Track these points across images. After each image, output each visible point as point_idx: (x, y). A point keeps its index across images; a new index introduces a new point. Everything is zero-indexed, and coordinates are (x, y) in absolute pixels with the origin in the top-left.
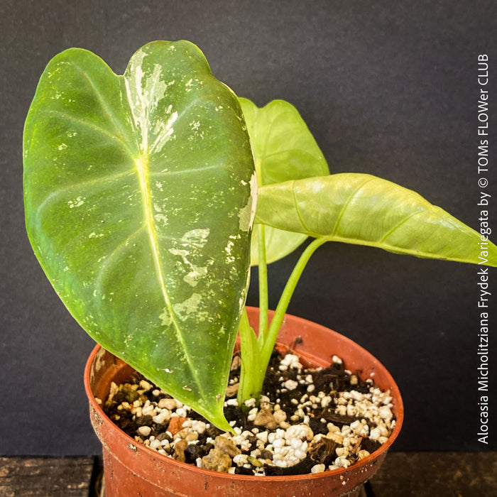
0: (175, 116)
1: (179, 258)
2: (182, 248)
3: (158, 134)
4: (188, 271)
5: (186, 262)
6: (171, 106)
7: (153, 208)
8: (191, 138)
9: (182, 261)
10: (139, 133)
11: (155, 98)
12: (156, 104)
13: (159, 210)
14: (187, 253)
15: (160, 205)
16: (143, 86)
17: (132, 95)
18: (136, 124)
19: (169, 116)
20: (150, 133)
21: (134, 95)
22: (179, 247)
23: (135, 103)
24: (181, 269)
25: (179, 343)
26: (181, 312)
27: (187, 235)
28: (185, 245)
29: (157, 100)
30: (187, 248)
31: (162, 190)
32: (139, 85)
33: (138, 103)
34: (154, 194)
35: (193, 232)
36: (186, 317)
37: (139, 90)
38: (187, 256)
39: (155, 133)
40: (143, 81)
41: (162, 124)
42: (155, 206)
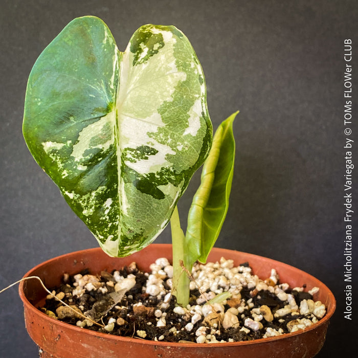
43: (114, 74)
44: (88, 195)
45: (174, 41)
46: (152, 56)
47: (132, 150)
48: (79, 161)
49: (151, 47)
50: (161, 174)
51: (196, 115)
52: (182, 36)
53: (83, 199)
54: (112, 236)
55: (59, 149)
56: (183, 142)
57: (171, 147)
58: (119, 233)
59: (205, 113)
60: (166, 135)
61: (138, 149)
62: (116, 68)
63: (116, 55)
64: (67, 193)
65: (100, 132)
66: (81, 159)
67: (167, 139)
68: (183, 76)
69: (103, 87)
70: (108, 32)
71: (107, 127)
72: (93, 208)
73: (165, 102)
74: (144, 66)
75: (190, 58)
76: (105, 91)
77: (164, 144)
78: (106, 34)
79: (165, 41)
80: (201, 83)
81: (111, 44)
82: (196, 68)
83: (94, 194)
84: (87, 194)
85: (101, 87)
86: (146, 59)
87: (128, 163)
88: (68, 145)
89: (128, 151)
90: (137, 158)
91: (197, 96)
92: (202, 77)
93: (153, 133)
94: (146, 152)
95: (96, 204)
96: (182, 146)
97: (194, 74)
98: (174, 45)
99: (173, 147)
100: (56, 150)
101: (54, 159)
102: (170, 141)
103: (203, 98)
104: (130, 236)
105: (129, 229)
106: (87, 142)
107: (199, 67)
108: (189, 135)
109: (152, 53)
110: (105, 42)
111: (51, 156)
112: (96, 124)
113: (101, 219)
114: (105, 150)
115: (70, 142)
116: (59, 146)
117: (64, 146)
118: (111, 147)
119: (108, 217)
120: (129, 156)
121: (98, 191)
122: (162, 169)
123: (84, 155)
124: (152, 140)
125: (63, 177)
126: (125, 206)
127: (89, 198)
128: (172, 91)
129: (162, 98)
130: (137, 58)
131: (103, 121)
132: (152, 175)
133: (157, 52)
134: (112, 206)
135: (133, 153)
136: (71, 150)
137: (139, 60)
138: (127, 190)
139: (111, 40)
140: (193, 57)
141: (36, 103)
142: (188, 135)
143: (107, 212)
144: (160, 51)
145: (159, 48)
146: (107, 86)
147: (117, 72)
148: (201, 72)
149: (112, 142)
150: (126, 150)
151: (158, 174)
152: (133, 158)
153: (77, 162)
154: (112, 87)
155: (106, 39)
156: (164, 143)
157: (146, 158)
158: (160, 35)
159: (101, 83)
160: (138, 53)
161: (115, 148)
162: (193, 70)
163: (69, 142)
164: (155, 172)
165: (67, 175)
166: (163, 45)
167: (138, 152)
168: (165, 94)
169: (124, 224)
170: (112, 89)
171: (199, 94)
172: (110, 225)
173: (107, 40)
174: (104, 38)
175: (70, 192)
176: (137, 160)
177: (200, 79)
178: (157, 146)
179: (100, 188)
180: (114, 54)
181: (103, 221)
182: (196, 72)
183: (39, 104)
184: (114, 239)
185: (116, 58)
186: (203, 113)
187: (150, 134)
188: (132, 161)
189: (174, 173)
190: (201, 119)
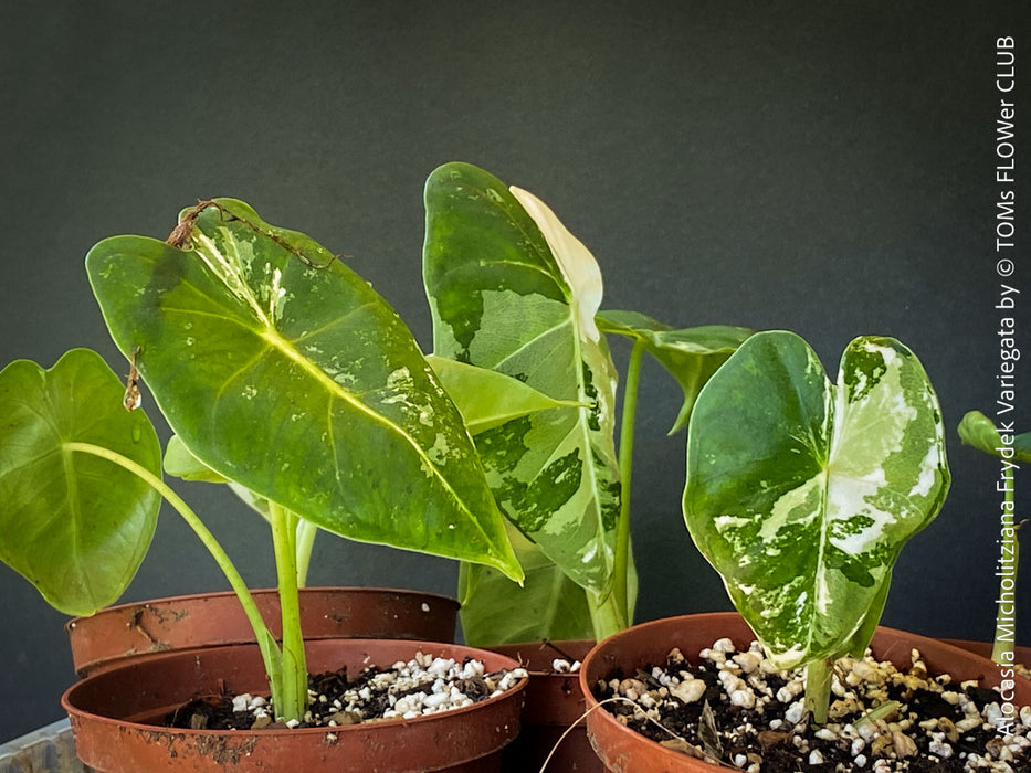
0: (278, 274)
1: (400, 404)
2: (396, 394)
3: (269, 299)
4: (419, 413)
5: (411, 405)
6: (268, 265)
7: (325, 372)
8: (315, 288)
9: (407, 406)
10: (249, 304)
11: (245, 262)
12: (249, 267)
13: (334, 372)
14: (405, 396)
15: (332, 366)
16: (223, 253)
17: (215, 266)
18: (239, 296)
19: (271, 276)
20: (259, 301)
21: (218, 265)
22: (390, 394)
23: (224, 275)
24: (410, 413)
25: (449, 492)
26: (438, 457)
27: (390, 380)
28: (396, 390)
29: (249, 262)
30: (401, 392)
31: (321, 352)
32: (217, 254)
33: (228, 274)
34: (313, 360)
35: (394, 374)
36: (445, 460)
37: (221, 259)
38: (407, 400)
39: (265, 300)
40: (219, 247)
41: (268, 287)
42: (327, 370)
43: (826, 417)
44: (778, 591)
45: (900, 362)
46: (872, 387)
47: (842, 522)
48: (769, 542)
49: (870, 375)
50: (875, 553)
51: (929, 468)
52: (910, 354)
53: (768, 595)
54: (800, 645)
55: (740, 526)
56: (907, 505)
57: (893, 513)
58: (809, 639)
59: (943, 465)
60: (887, 498)
61: (850, 521)
62: (830, 410)
63: (828, 391)
64: (742, 587)
65: (804, 501)
66: (773, 541)
67: (888, 504)
68: (913, 414)
69: (811, 437)
70: (813, 356)
71: (813, 494)
72: (781, 607)
73: (892, 453)
74: (863, 403)
75: (922, 386)
76: (814, 442)
77: (885, 510)
78: (810, 359)
79: (887, 363)
80: (937, 421)
81: (818, 373)
82: (929, 400)
83: (786, 588)
84: (776, 588)
85: (808, 438)
86: (865, 393)
87: (834, 541)
88: (756, 521)
89: (836, 524)
90: (848, 532)
91: (932, 440)
92: (939, 413)
93: (871, 497)
94: (859, 522)
95: (787, 602)
96: (907, 511)
97: (927, 409)
98: (900, 369)
99: (895, 513)
100: (735, 528)
101: (730, 540)
102: (892, 505)
103: (941, 444)
104: (823, 642)
105: (825, 634)
106: (784, 516)
107: (934, 398)
108: (918, 496)
109: (873, 382)
110: (809, 371)
111: (725, 536)
112: (799, 489)
113: (790, 621)
114: (807, 526)
115: (760, 516)
116: (741, 522)
117: (750, 523)
118: (815, 519)
119: (799, 619)
120: (836, 531)
121: (793, 583)
122: (877, 545)
123: (777, 535)
124: (869, 506)
125: (741, 565)
126: (823, 601)
127: (778, 594)
128: (901, 436)
129: (888, 448)
130: (852, 392)
131: (809, 485)
132: (865, 555)
133: (878, 381)
134: (806, 602)
135: (842, 526)
136: (758, 527)
137: (856, 395)
138: (827, 578)
139: (819, 370)
140: (926, 385)
141: (708, 460)
142: (915, 496)
143: (798, 612)
144: (882, 378)
145: (881, 374)
146: (817, 436)
147: (832, 416)
148: (936, 406)
149: (816, 514)
150: (833, 522)
151: (873, 553)
152: (842, 534)
153: (767, 544)
154: (824, 437)
155: (810, 366)
156: (883, 510)
157: (860, 532)
158: (879, 354)
159: (807, 431)
160: (854, 385)
161: (821, 520)
162: (925, 403)
163: (758, 517)
164: (869, 551)
165: (748, 562)
166: (885, 369)
167: (850, 524)
168: (892, 441)
169: (819, 627)
170: (823, 440)
171: (935, 437)
172: (800, 629)
173: (813, 369)
174: (807, 364)
175: (749, 586)
176: (846, 535)
177: (935, 415)
178: (875, 514)
179: (797, 579)
180: (824, 389)
181: (793, 624)
182: (929, 406)
183: (713, 462)
184: (800, 649)
185: (828, 395)
186: (940, 465)
187: (867, 499)
188: (839, 537)
189: (888, 549)
190: (936, 472)
